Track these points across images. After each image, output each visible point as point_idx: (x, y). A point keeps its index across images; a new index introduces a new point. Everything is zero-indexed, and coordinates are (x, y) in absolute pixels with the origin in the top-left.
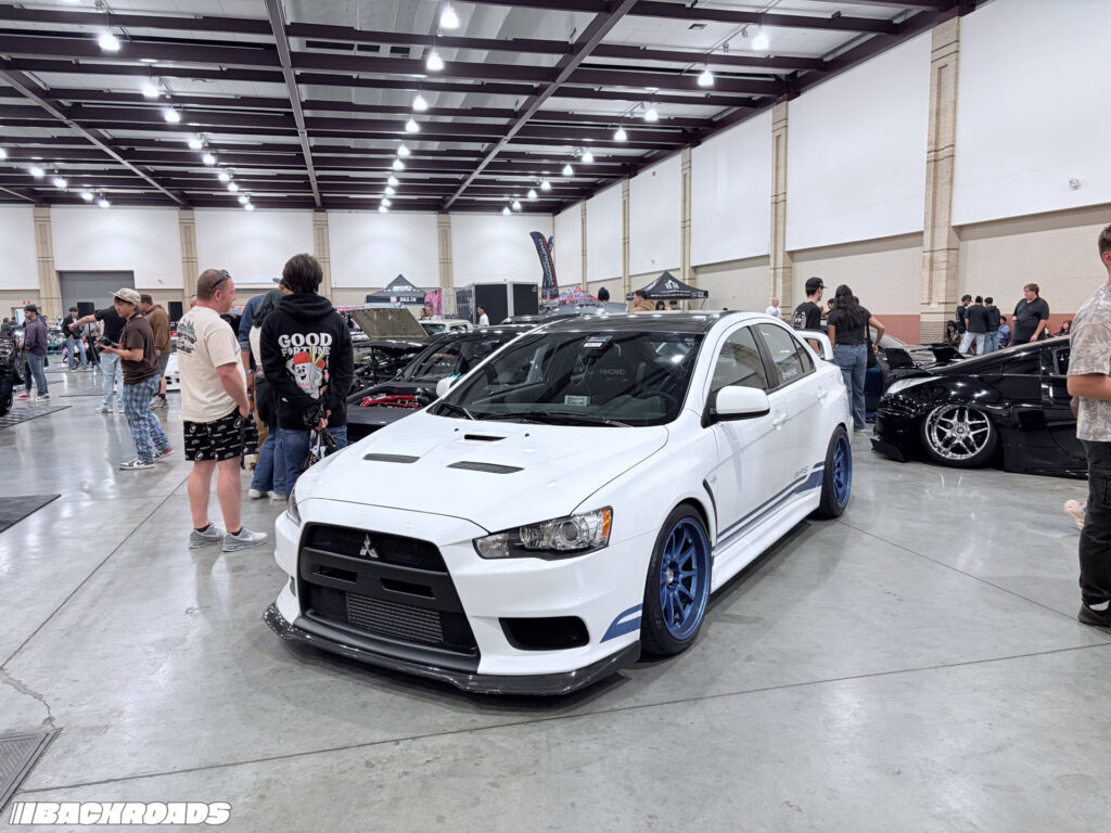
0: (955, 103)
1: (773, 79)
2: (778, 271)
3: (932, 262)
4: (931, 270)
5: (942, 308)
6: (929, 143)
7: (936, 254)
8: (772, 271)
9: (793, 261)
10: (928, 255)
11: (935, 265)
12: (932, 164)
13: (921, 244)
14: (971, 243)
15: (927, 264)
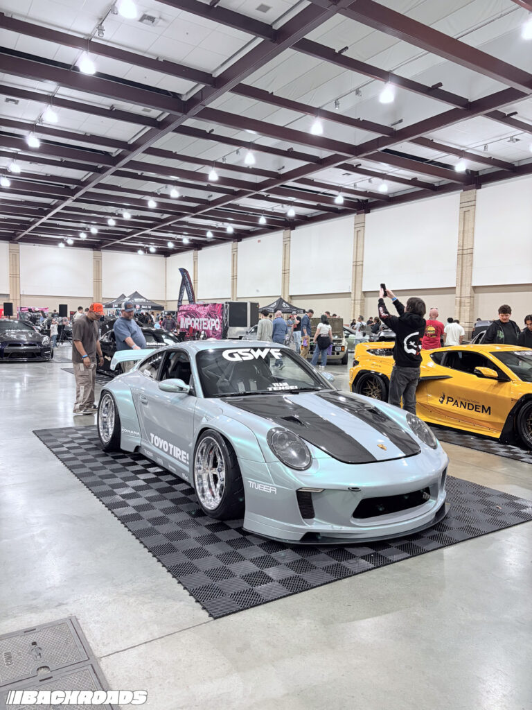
0: (473, 229)
1: (356, 201)
2: (356, 302)
3: (460, 302)
4: (460, 306)
5: (467, 325)
6: (459, 246)
7: (463, 299)
8: (353, 302)
9: (365, 297)
10: (458, 299)
11: (462, 304)
12: (461, 256)
13: (455, 293)
14: (480, 295)
15: (458, 303)
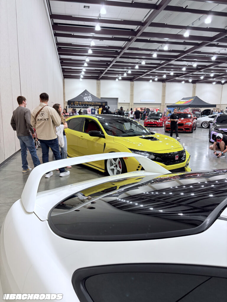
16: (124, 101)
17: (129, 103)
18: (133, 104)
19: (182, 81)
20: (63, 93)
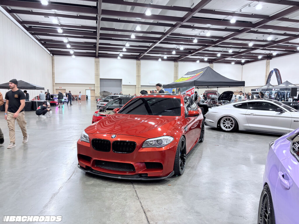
16: (130, 83)
17: (136, 85)
18: (140, 87)
19: (197, 60)
20: (52, 73)
